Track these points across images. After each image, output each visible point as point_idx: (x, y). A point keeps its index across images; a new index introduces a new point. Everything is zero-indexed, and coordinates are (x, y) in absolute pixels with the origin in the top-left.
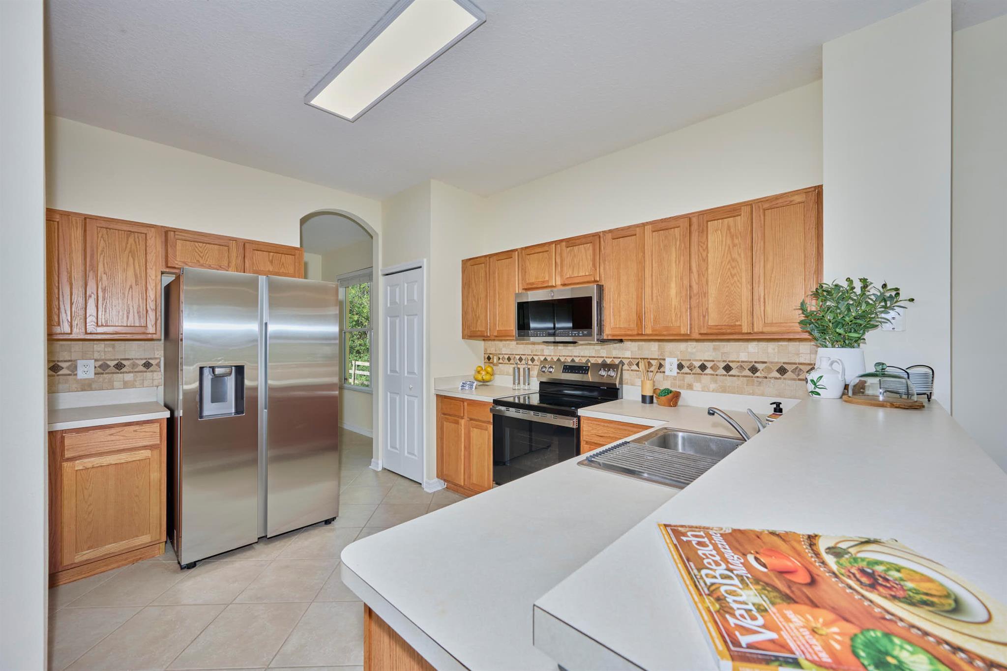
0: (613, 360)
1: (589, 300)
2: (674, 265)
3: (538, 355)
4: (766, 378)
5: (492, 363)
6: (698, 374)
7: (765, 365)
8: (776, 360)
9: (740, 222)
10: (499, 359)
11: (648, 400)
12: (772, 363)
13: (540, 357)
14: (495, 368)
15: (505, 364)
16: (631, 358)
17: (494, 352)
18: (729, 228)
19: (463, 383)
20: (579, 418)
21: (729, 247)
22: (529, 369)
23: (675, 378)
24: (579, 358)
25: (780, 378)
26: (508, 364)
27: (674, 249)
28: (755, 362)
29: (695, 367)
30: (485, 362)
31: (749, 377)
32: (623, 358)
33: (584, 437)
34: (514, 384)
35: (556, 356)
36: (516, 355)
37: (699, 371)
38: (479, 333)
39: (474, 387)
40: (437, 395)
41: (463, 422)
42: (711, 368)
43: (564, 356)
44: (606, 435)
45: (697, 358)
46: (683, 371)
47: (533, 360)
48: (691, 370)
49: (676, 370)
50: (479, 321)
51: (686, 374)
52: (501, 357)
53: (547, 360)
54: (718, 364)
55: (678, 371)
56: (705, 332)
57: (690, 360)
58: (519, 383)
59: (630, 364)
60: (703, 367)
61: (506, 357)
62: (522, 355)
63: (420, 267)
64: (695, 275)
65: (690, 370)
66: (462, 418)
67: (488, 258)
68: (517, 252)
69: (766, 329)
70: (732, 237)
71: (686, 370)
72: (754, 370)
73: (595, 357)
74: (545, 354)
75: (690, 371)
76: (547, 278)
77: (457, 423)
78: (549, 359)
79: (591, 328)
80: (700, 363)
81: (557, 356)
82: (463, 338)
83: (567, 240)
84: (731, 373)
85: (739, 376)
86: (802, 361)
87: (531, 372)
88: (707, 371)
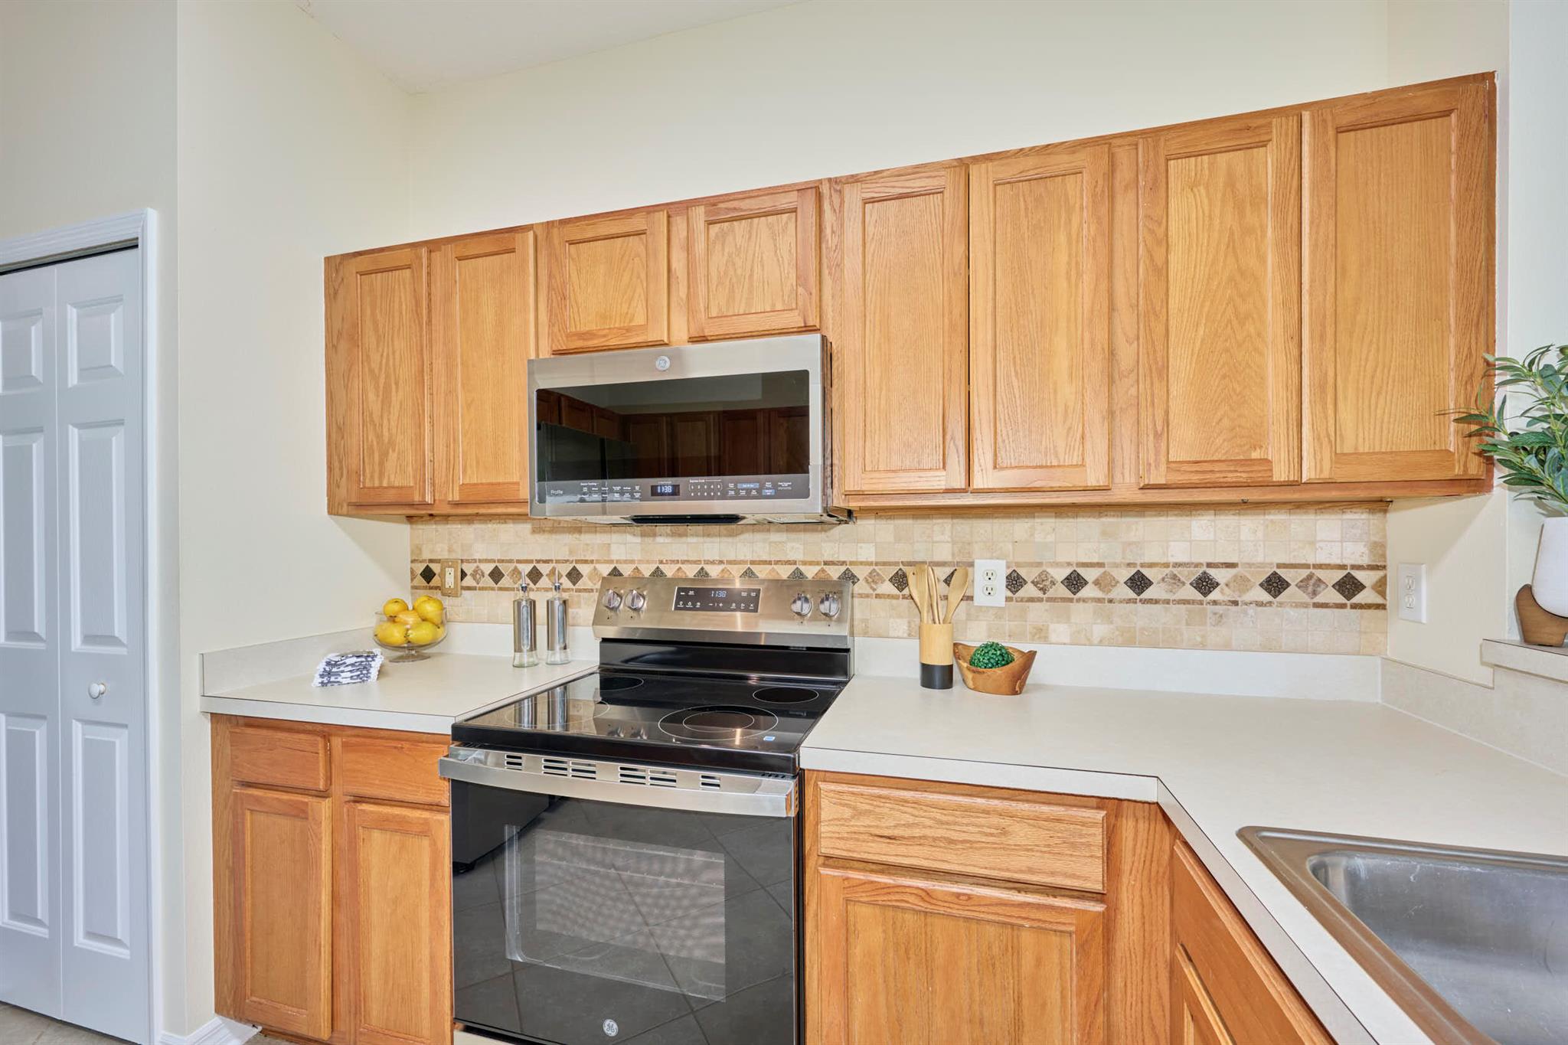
0: (823, 571)
1: (802, 377)
3: (592, 562)
4: (1235, 603)
5: (437, 588)
6: (1064, 600)
7: (1232, 572)
8: (1260, 559)
9: (1268, 160)
10: (463, 575)
11: (937, 677)
12: (1250, 565)
13: (597, 566)
14: (447, 602)
15: (482, 589)
16: (877, 564)
17: (445, 555)
18: (1231, 183)
19: (328, 663)
20: (800, 776)
21: (1232, 234)
22: (565, 602)
23: (999, 612)
24: (722, 567)
25: (1270, 603)
26: (493, 589)
27: (1062, 238)
28: (1209, 565)
29: (1053, 583)
30: (414, 588)
31: (1193, 602)
32: (851, 563)
33: (824, 843)
34: (518, 649)
35: (648, 562)
36: (519, 561)
37: (1063, 591)
38: (390, 496)
39: (374, 672)
40: (215, 717)
41: (325, 807)
42: (1097, 583)
43: (673, 562)
44: (907, 833)
45: (1060, 559)
46: (1021, 593)
47: (574, 575)
48: (1044, 590)
49: (1002, 591)
50: (393, 456)
51: (1031, 600)
52: (469, 568)
53: (621, 575)
54: (1115, 573)
55: (1010, 594)
56: (1162, 481)
57: (1040, 564)
58: (533, 647)
59: (873, 579)
60: (1075, 582)
61: (488, 568)
62: (538, 561)
63: (132, 245)
64: (1126, 317)
65: (1041, 589)
66: (323, 795)
67: (424, 251)
68: (531, 234)
69: (1341, 472)
70: (1239, 209)
71: (1029, 590)
72: (1205, 584)
73: (770, 563)
74: (614, 557)
75: (1040, 594)
76: (640, 320)
77: (300, 813)
78: (627, 570)
79: (807, 472)
80: (1067, 572)
81: (653, 562)
82: (333, 510)
83: (712, 203)
84: (1148, 594)
85: (1167, 602)
87: (570, 611)
88: (1085, 592)
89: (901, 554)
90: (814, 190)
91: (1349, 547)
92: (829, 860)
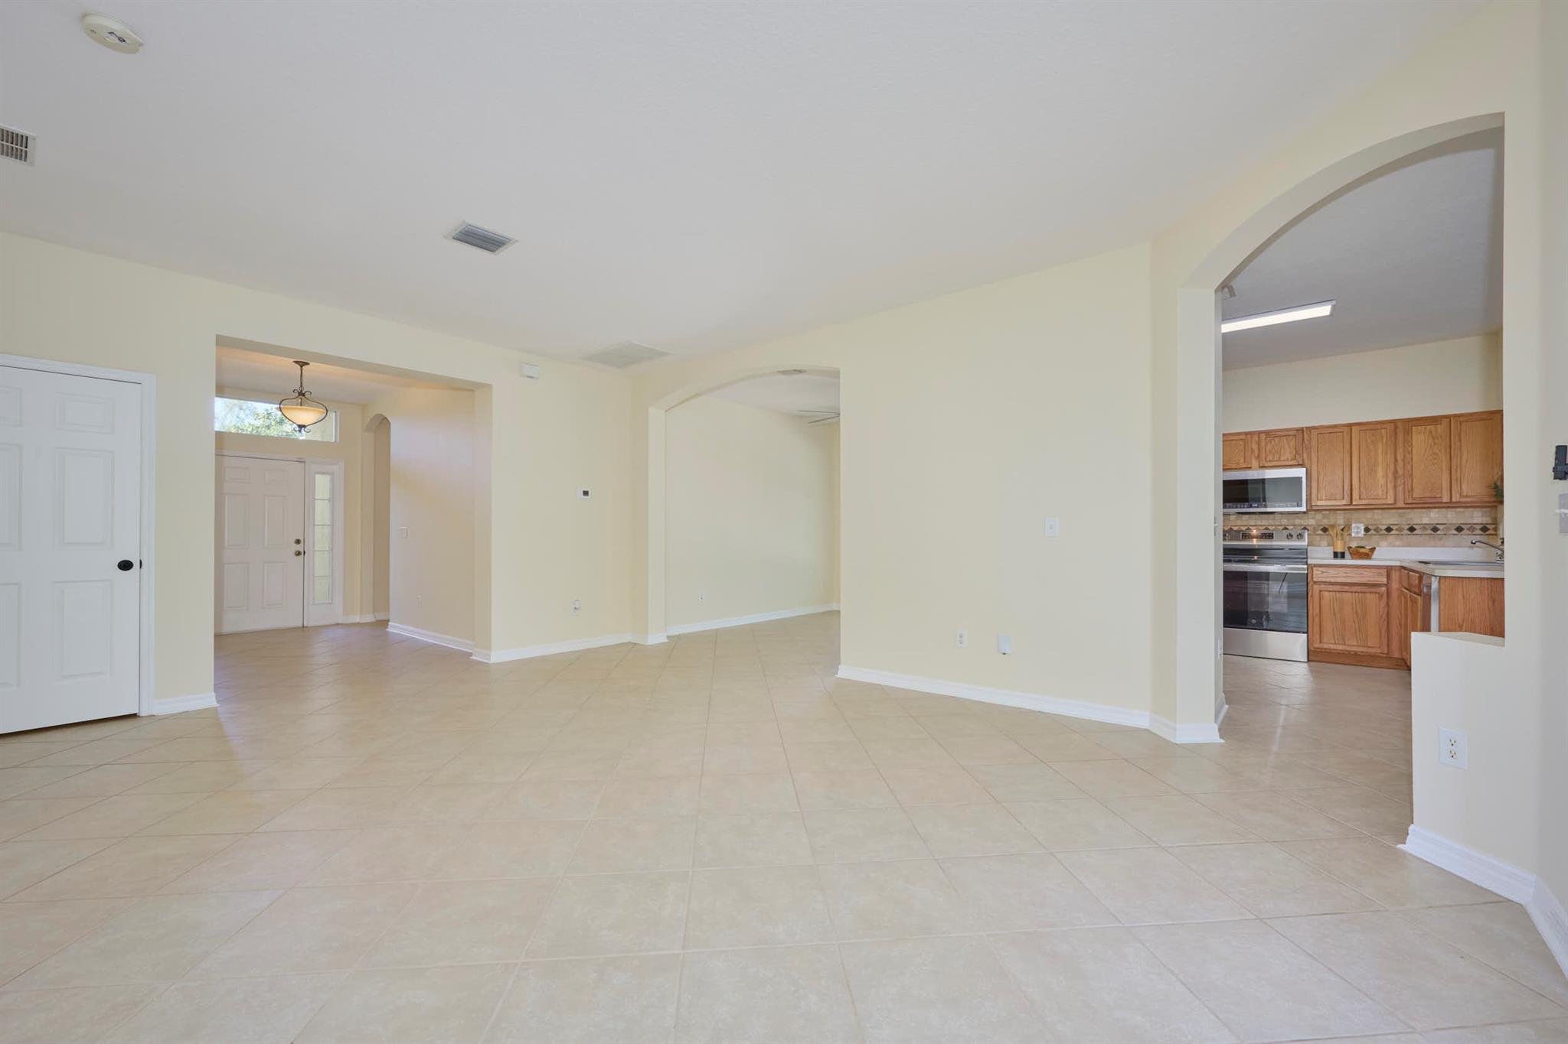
1: (1301, 478)
2: (1381, 456)
4: (1445, 534)
6: (1385, 534)
7: (1444, 526)
8: (1454, 522)
9: (1441, 429)
11: (1339, 555)
12: (1450, 523)
18: (1431, 432)
21: (1431, 446)
23: (1361, 538)
25: (1458, 534)
27: (1380, 445)
28: (1436, 524)
29: (1381, 530)
31: (1431, 534)
37: (1385, 532)
42: (1397, 529)
45: (1383, 523)
46: (1370, 532)
49: (1362, 532)
51: (1373, 534)
54: (1403, 526)
55: (1365, 532)
56: (1410, 502)
57: (1376, 524)
59: (1315, 530)
60: (1389, 530)
64: (1400, 463)
65: (1377, 531)
69: (1462, 500)
70: (1433, 438)
71: (1372, 532)
72: (1435, 529)
75: (1376, 533)
80: (1386, 526)
83: (1267, 432)
84: (1415, 532)
85: (1422, 534)
86: (1475, 522)
88: (1392, 532)
89: (1325, 522)
90: (1301, 430)
91: (1484, 519)
92: (1315, 582)
